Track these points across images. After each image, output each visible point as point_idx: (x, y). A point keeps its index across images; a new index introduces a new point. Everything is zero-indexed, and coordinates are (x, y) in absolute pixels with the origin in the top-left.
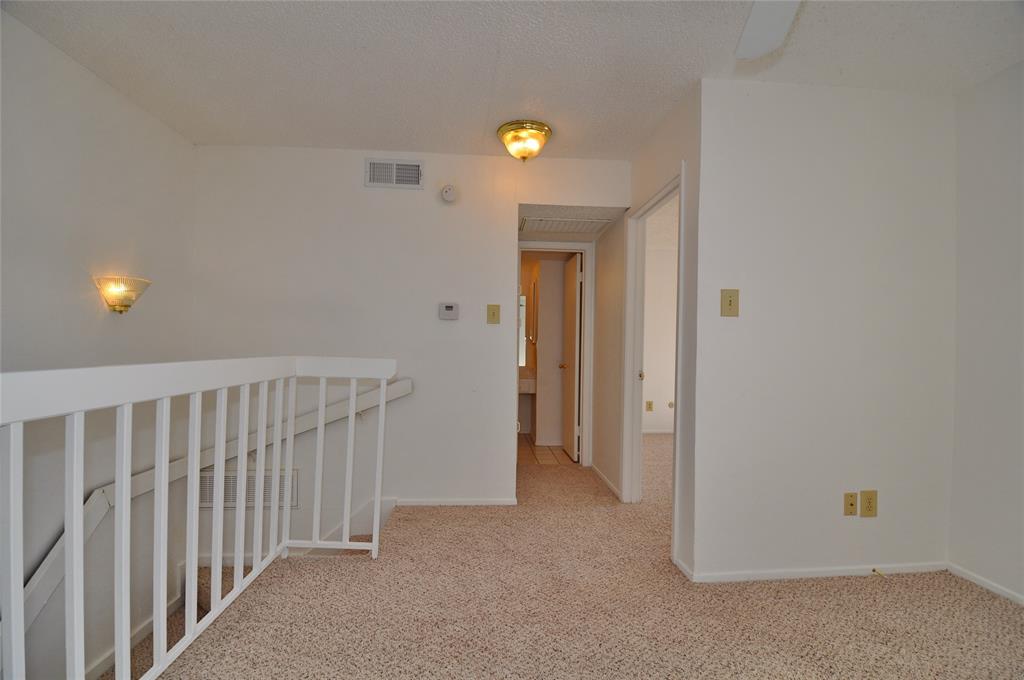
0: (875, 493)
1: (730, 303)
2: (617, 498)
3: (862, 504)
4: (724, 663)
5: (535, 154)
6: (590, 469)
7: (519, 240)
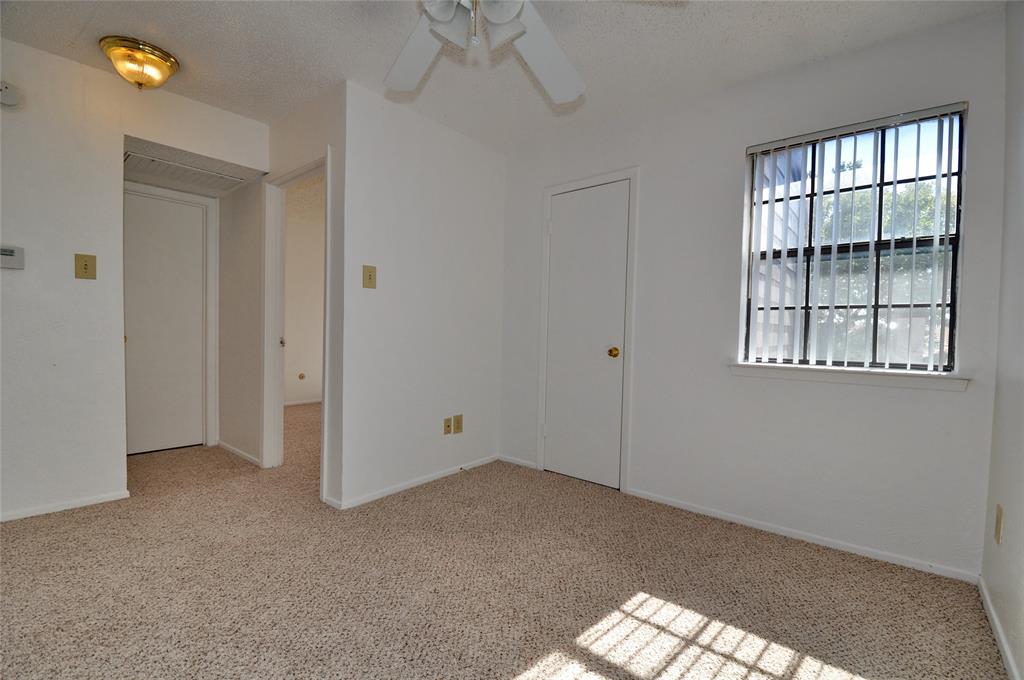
0: (461, 416)
1: (370, 277)
2: (256, 468)
3: (454, 425)
4: (373, 550)
5: (156, 84)
6: (217, 447)
7: (125, 180)
